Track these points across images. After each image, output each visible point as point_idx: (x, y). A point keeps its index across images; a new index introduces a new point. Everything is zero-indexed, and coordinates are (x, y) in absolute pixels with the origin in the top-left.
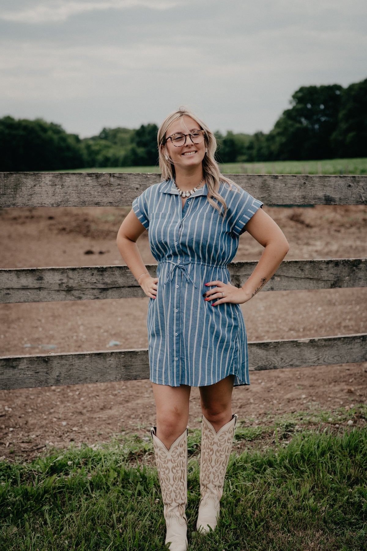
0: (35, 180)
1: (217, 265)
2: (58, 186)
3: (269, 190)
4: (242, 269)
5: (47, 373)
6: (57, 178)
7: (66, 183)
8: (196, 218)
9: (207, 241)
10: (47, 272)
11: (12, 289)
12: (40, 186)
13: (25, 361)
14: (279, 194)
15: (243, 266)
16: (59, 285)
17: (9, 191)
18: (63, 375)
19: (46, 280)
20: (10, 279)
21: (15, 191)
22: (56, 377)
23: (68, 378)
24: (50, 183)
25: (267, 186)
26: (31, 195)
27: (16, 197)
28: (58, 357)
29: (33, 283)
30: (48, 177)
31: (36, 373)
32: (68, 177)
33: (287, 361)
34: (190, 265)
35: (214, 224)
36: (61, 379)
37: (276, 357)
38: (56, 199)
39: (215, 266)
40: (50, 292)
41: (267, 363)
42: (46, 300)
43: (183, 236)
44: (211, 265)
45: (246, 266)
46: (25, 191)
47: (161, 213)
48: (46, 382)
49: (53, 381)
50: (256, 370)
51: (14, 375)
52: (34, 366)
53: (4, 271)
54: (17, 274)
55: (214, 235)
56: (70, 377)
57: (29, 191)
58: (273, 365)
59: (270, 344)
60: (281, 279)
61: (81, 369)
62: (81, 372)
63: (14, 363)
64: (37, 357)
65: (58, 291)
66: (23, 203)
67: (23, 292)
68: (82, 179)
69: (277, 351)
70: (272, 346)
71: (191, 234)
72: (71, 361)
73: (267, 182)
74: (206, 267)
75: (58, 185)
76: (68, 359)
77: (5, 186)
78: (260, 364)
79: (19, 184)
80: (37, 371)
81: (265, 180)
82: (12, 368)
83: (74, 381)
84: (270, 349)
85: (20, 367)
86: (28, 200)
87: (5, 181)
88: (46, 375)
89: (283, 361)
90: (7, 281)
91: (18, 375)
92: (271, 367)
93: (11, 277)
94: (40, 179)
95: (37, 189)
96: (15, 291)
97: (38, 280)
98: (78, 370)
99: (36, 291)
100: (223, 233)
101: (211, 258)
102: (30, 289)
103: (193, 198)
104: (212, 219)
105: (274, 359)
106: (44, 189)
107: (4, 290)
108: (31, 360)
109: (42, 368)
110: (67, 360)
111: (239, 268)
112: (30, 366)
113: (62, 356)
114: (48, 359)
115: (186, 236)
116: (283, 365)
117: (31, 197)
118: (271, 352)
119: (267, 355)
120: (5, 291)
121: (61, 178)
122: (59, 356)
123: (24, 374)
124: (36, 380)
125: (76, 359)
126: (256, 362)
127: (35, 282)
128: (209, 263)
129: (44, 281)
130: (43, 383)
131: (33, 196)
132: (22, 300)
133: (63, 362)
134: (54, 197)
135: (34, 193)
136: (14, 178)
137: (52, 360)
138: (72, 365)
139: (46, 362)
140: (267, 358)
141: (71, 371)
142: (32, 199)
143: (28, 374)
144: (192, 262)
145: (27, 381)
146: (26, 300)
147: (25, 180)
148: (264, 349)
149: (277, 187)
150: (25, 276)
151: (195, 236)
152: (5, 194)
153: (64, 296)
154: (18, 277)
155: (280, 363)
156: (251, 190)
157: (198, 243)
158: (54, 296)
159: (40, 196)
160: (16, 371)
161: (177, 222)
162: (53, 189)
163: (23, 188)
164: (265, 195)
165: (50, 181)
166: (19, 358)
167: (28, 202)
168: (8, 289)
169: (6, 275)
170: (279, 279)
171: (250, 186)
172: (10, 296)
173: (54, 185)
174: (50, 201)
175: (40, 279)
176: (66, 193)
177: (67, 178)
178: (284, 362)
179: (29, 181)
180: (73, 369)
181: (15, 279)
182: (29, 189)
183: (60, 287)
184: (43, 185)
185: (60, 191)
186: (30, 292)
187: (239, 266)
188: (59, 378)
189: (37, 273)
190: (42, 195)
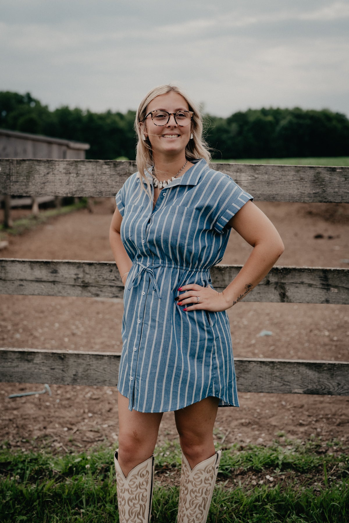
0: (48, 167)
1: (192, 268)
2: (72, 175)
3: (323, 185)
4: (289, 276)
5: (63, 371)
6: (72, 166)
7: (81, 172)
8: (168, 212)
9: (177, 240)
10: (62, 265)
11: (26, 280)
12: (53, 174)
13: (40, 355)
14: (336, 190)
15: (290, 272)
16: (75, 279)
17: (22, 178)
18: (80, 375)
19: (61, 274)
20: (23, 270)
21: (27, 179)
22: (73, 376)
23: (86, 378)
24: (64, 171)
25: (320, 180)
26: (44, 183)
27: (28, 185)
28: (74, 355)
29: (47, 276)
30: (62, 165)
31: (52, 369)
32: (84, 165)
33: (345, 387)
34: (160, 268)
35: (187, 220)
36: (78, 379)
37: (331, 381)
38: (70, 189)
39: (190, 269)
40: (65, 286)
41: (319, 387)
42: (61, 294)
43: (151, 233)
44: (184, 268)
45: (294, 273)
46: (38, 178)
47: (133, 206)
48: (63, 380)
49: (69, 380)
50: (305, 393)
51: (29, 369)
52: (50, 362)
53: (18, 261)
54: (30, 265)
55: (187, 233)
56: (88, 377)
57: (42, 179)
58: (326, 390)
59: (324, 366)
60: (339, 290)
61: (100, 371)
62: (99, 373)
63: (29, 356)
64: (53, 353)
65: (74, 286)
66: (36, 192)
67: (37, 284)
68: (98, 168)
69: (333, 374)
70: (325, 368)
71: (159, 231)
72: (88, 360)
73: (321, 175)
74: (179, 270)
75: (73, 173)
76: (85, 358)
77: (17, 173)
78: (310, 387)
79: (32, 172)
80: (53, 367)
81: (319, 173)
82: (26, 362)
83: (91, 382)
84: (324, 370)
85: (35, 362)
86: (41, 189)
87: (18, 168)
88: (62, 372)
89: (340, 387)
90: (20, 272)
91: (33, 369)
92: (325, 391)
93: (25, 268)
94: (54, 167)
95: (50, 177)
96: (29, 283)
97: (52, 272)
98: (96, 371)
99: (50, 284)
100: (199, 231)
101: (184, 260)
102: (44, 281)
103: (170, 188)
104: (184, 214)
105: (328, 384)
106: (58, 177)
107: (18, 281)
108: (46, 355)
109: (58, 365)
110: (83, 359)
111: (285, 274)
112: (45, 361)
113: (78, 355)
114: (64, 356)
115: (154, 233)
116: (341, 391)
117: (45, 186)
118: (324, 374)
119: (319, 378)
120: (19, 283)
121: (76, 166)
122: (76, 354)
123: (40, 369)
124: (52, 376)
125: (94, 359)
126: (305, 384)
127: (50, 275)
128: (182, 265)
129: (58, 275)
130: (59, 380)
131: (46, 184)
132: (36, 293)
133: (80, 361)
134: (68, 186)
135: (48, 182)
136: (27, 165)
137: (68, 358)
138: (90, 365)
139: (62, 359)
140: (319, 381)
141: (89, 371)
142: (46, 187)
143: (43, 369)
144: (162, 265)
145: (42, 376)
146: (41, 293)
147: (38, 167)
148: (315, 371)
149: (335, 181)
150: (39, 268)
151: (162, 234)
152: (17, 182)
153: (80, 292)
154: (32, 269)
155: (336, 388)
156: (300, 184)
157: (166, 242)
158: (69, 291)
159: (53, 184)
160: (30, 365)
161: (147, 217)
162: (67, 178)
163: (35, 176)
164: (317, 191)
165: (64, 169)
166: (34, 352)
167: (41, 191)
168: (22, 280)
169: (19, 266)
170: (336, 290)
171: (299, 179)
172: (23, 287)
173: (68, 173)
174: (64, 190)
175: (55, 272)
176: (81, 182)
177: (82, 166)
178: (342, 388)
179: (42, 169)
180: (90, 369)
181: (29, 270)
182: (42, 177)
183: (75, 282)
184: (56, 173)
185: (74, 180)
186: (44, 286)
187: (285, 272)
188: (76, 378)
189: (52, 266)
190: (56, 184)
